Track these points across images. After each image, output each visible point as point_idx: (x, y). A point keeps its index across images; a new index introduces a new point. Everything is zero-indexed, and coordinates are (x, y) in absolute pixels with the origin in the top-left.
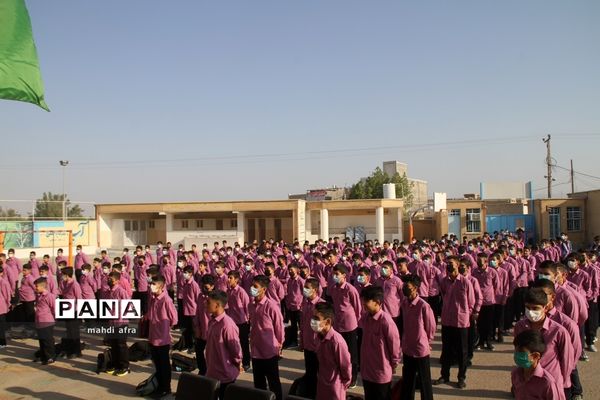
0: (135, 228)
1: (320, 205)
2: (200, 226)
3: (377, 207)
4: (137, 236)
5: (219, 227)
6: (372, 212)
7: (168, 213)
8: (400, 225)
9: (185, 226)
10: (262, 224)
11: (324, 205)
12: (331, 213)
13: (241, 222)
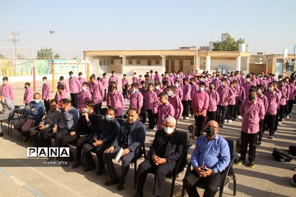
0: (105, 64)
1: (207, 54)
2: (139, 63)
3: (237, 56)
4: (105, 68)
5: (149, 64)
6: (235, 59)
7: (124, 56)
8: (248, 66)
9: (130, 63)
10: (173, 63)
11: (209, 54)
12: (212, 58)
13: (164, 62)
